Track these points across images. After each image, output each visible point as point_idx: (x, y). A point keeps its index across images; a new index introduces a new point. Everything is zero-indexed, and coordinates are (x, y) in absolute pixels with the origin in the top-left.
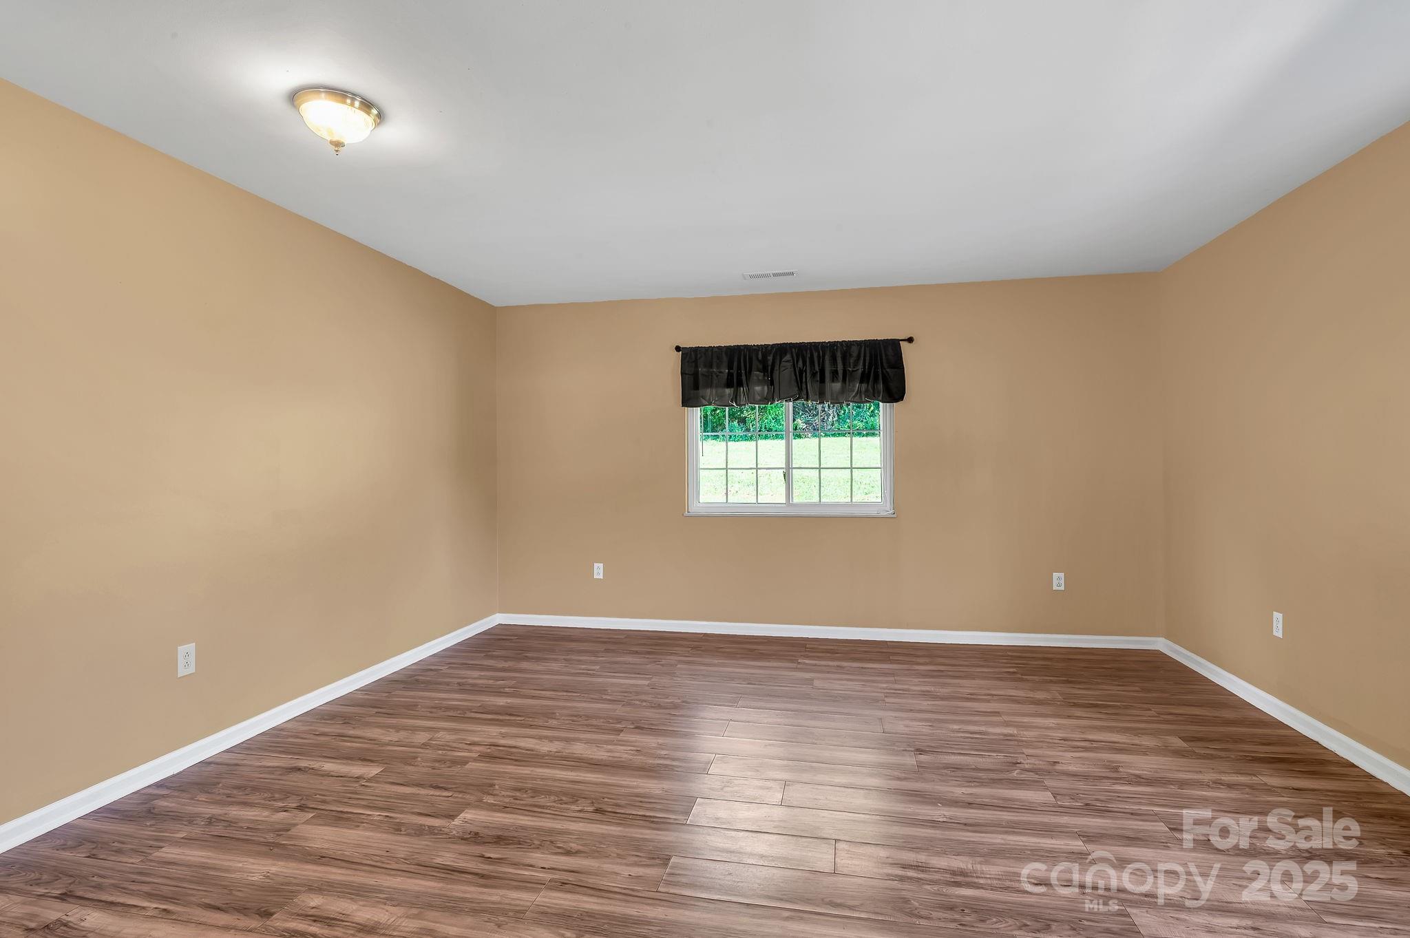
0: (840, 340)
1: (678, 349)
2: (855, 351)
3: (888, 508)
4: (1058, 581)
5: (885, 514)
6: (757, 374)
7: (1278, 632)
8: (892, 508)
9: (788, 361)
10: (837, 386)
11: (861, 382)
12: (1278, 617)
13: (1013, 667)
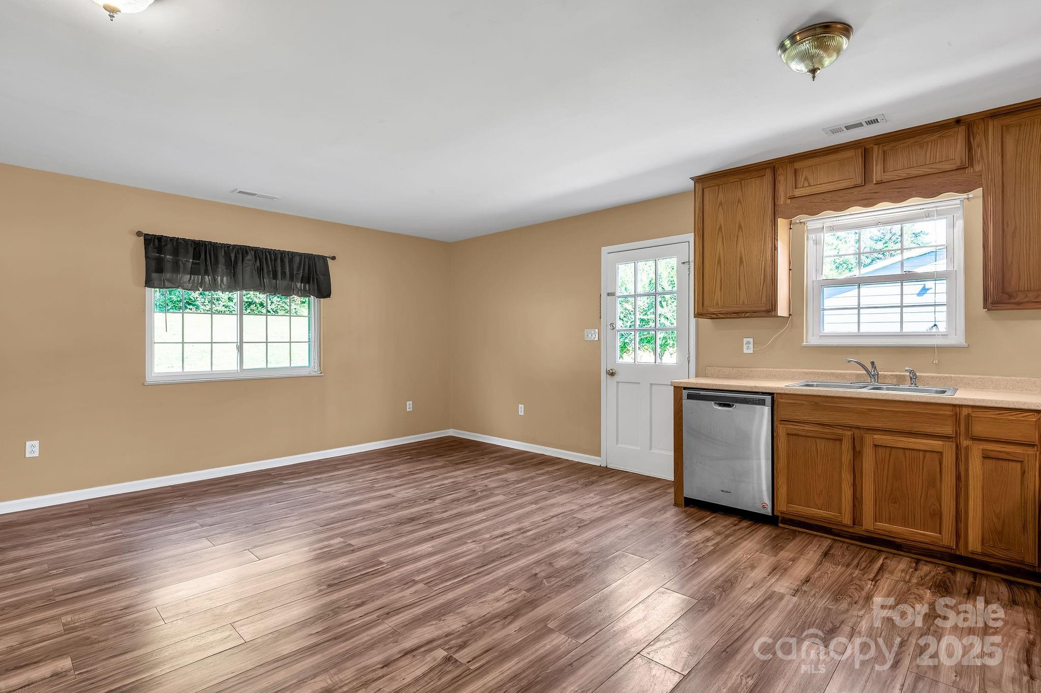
0: (287, 250)
1: (139, 234)
2: (297, 259)
3: (316, 370)
4: (409, 406)
5: (315, 374)
6: (221, 267)
7: (521, 413)
8: (319, 369)
9: (249, 260)
10: (285, 283)
11: (301, 283)
12: (521, 407)
13: (408, 456)
